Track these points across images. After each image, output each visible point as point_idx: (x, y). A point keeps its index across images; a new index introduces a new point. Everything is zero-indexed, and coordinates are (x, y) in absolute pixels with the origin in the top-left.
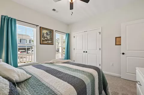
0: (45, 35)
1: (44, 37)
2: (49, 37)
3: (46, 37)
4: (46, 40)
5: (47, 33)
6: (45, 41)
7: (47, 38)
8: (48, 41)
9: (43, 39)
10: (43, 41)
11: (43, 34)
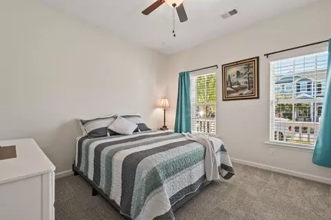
0: (234, 79)
1: (231, 83)
2: (242, 81)
3: (235, 84)
4: (237, 90)
5: (238, 72)
6: (233, 92)
7: (239, 84)
8: (239, 93)
9: (228, 89)
10: (229, 92)
11: (229, 78)
